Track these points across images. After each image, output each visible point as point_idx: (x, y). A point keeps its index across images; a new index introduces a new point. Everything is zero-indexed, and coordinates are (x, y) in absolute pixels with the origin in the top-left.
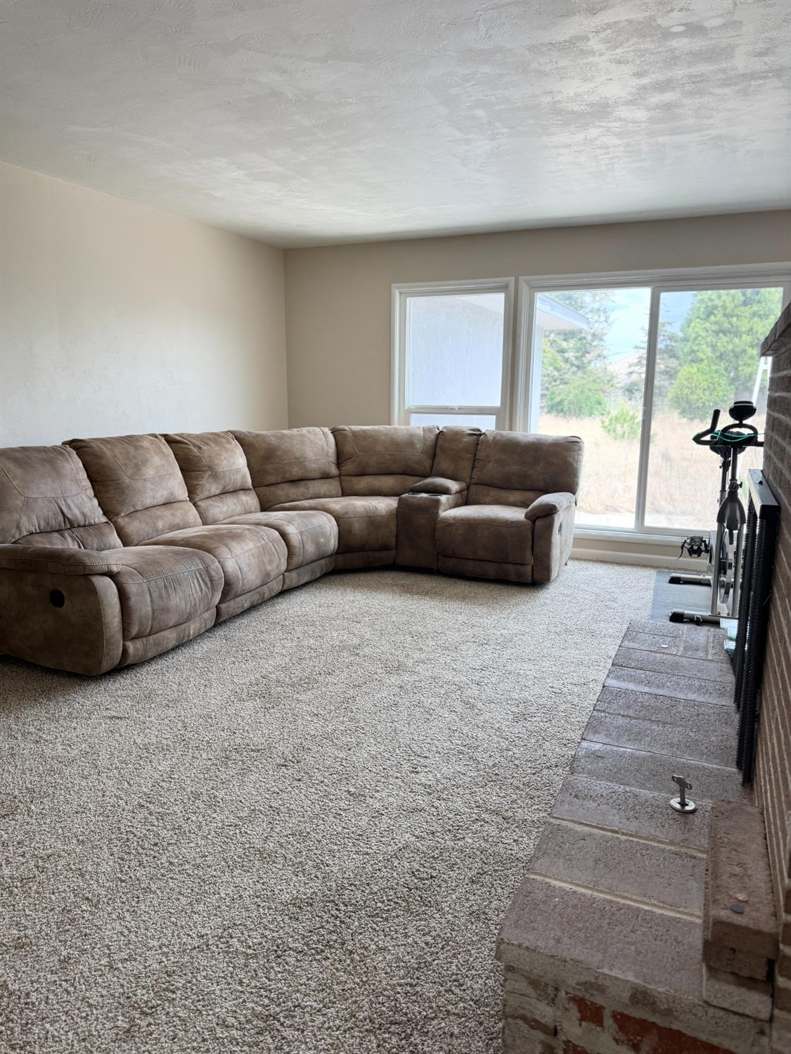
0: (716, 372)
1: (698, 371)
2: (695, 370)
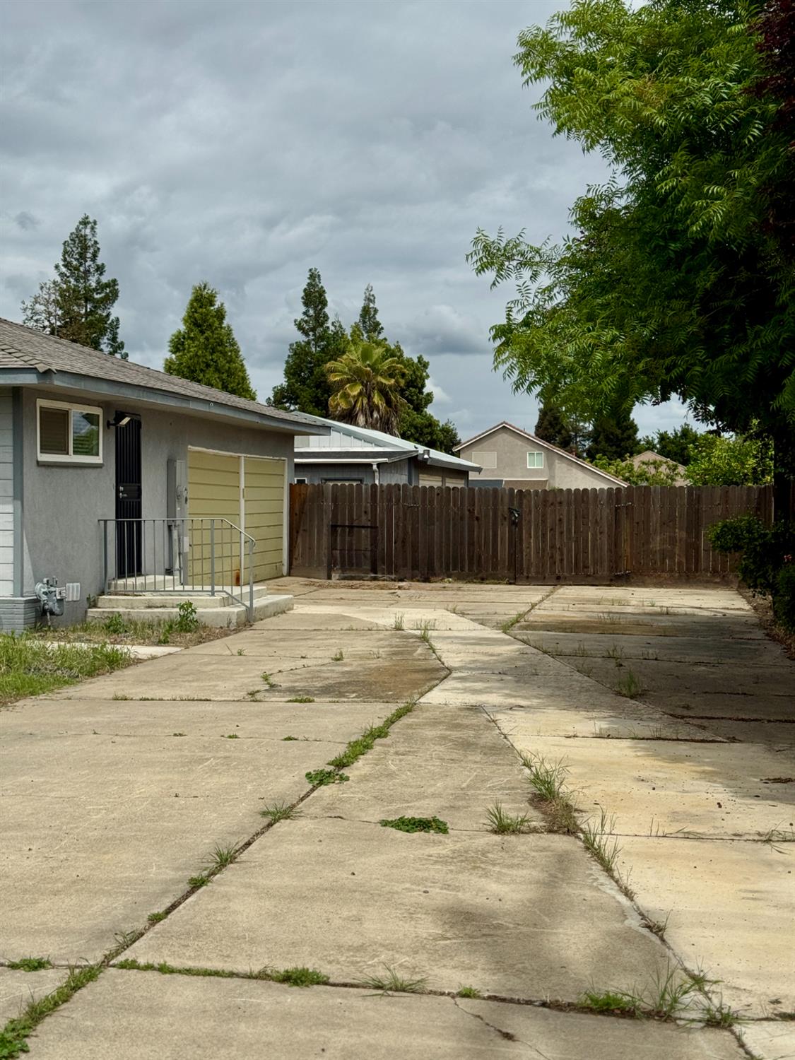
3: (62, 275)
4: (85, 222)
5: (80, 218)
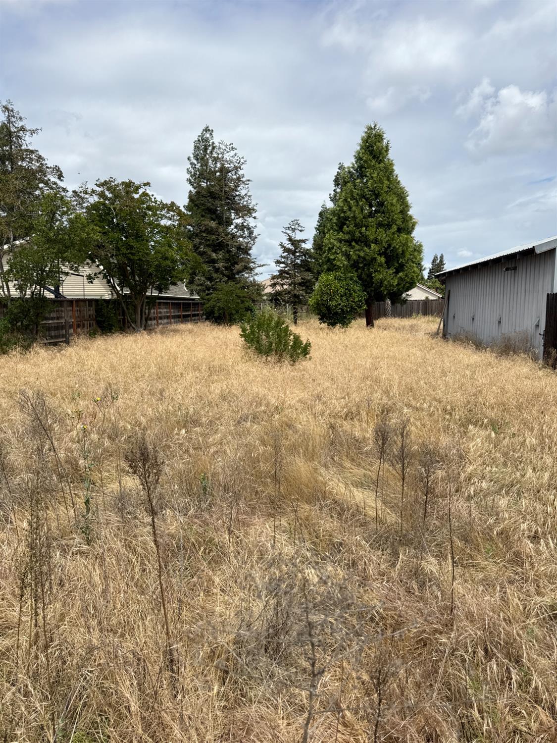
0: (351, 279)
1: (335, 279)
2: (331, 277)
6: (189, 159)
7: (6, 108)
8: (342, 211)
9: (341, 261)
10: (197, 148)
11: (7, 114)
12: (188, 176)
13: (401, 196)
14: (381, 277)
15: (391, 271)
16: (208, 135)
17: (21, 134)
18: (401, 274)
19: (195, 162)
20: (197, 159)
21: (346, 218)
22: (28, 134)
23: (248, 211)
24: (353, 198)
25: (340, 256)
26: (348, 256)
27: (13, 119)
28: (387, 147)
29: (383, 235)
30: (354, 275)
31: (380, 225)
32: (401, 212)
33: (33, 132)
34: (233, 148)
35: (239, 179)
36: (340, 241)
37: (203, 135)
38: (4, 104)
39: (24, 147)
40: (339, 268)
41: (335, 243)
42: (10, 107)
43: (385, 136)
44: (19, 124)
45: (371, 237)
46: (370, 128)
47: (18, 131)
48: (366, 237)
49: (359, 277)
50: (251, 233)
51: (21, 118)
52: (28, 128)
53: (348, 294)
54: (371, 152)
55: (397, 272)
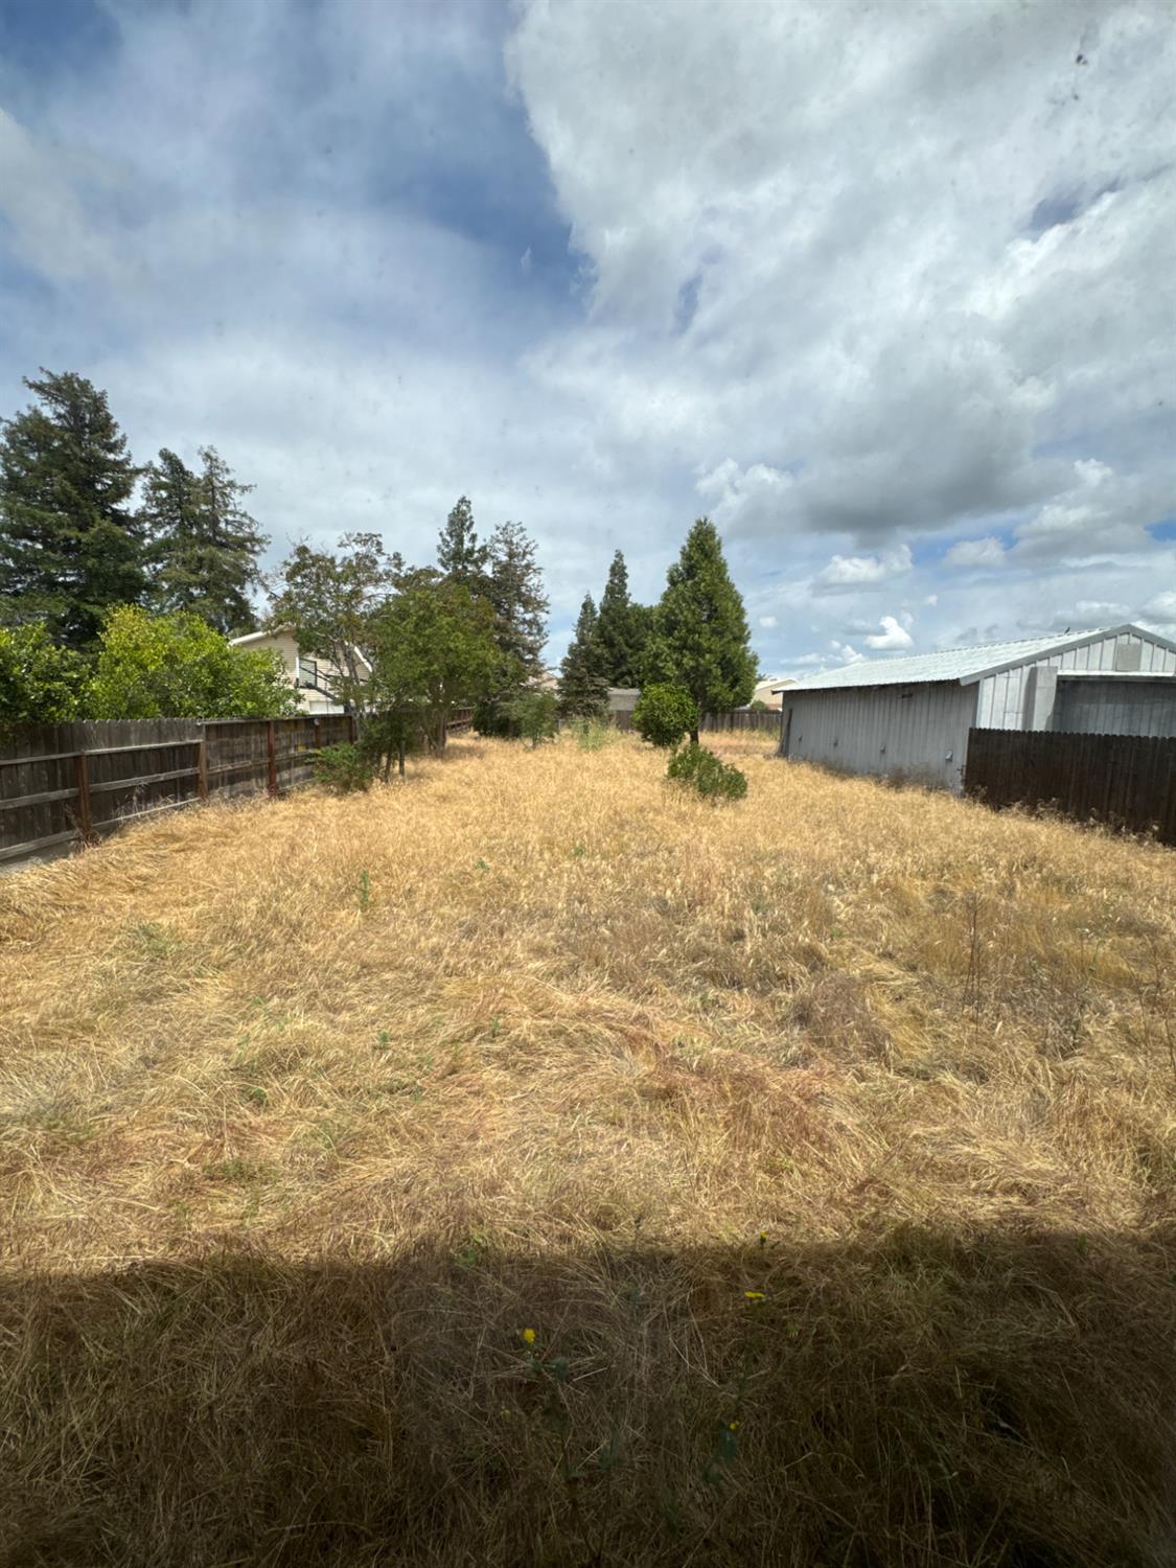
0: (684, 692)
3: (444, 540)
4: (463, 501)
5: (459, 497)
6: (441, 534)
7: (208, 456)
8: (672, 611)
9: (671, 669)
10: (451, 523)
11: (208, 464)
12: (439, 556)
13: (737, 601)
14: (715, 691)
15: (726, 685)
16: (465, 508)
17: (228, 491)
18: (737, 688)
19: (448, 538)
20: (451, 536)
21: (677, 622)
22: (238, 491)
23: (537, 605)
24: (685, 600)
25: (670, 664)
26: (679, 664)
27: (217, 471)
28: (719, 543)
29: (716, 644)
30: (685, 687)
31: (714, 632)
32: (737, 618)
33: (244, 489)
34: (522, 530)
35: (528, 566)
36: (669, 646)
37: (459, 506)
38: (206, 450)
39: (231, 508)
40: (670, 679)
41: (666, 649)
42: (213, 455)
43: (717, 532)
44: (226, 478)
45: (705, 645)
46: (699, 523)
47: (225, 487)
48: (700, 644)
49: (692, 690)
50: (540, 630)
51: (227, 471)
52: (238, 483)
53: (681, 710)
54: (703, 550)
55: (732, 686)
